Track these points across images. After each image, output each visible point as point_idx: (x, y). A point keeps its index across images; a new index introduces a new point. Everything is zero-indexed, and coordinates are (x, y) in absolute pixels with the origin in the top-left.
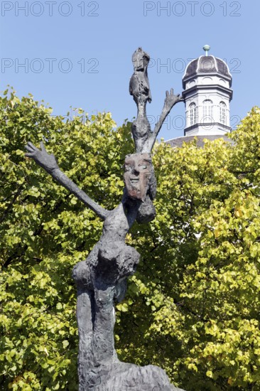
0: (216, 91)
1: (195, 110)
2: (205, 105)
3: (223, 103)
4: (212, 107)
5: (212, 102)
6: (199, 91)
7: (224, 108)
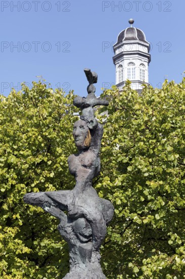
0: (137, 55)
1: (122, 71)
2: (129, 67)
3: (143, 64)
4: (135, 68)
5: (134, 64)
6: (125, 56)
7: (144, 69)
